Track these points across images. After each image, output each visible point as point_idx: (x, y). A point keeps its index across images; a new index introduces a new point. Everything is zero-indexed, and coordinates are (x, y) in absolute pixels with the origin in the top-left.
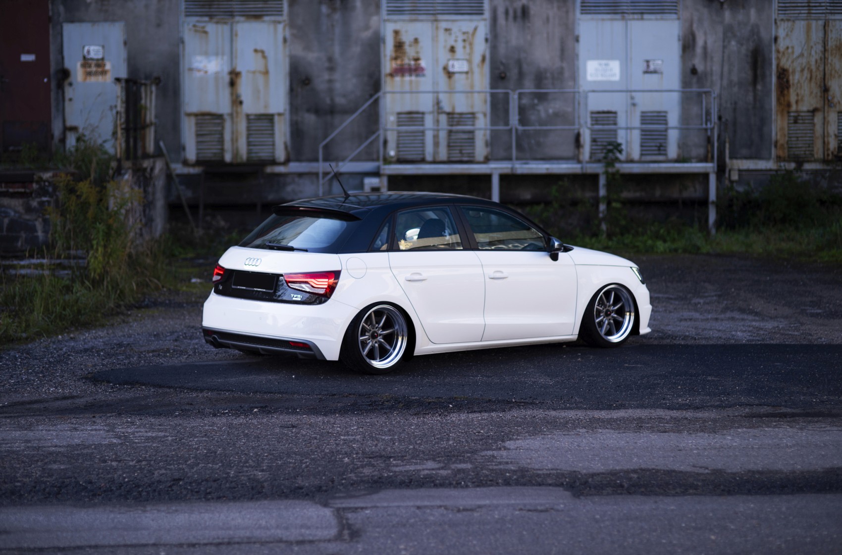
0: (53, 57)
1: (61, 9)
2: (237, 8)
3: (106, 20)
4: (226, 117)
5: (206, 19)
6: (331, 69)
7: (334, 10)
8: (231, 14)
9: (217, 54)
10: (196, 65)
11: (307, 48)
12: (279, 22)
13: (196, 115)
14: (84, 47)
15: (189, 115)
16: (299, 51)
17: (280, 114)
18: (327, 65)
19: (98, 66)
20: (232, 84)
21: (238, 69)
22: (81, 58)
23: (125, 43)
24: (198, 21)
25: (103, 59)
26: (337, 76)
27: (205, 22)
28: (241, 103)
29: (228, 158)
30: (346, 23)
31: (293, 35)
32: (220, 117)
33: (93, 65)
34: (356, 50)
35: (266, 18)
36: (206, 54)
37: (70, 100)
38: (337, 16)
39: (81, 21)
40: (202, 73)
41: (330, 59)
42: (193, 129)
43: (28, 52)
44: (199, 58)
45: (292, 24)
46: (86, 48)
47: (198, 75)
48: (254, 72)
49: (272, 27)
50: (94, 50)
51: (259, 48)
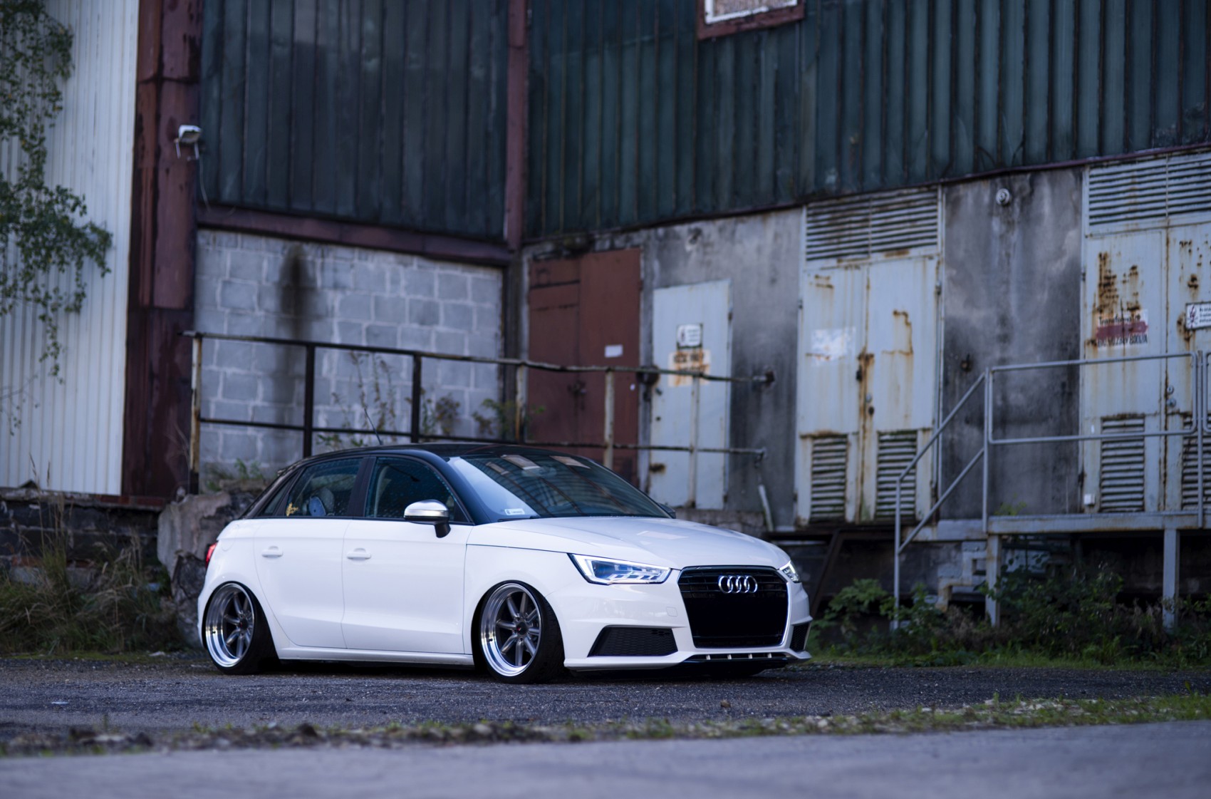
0: (642, 347)
1: (656, 265)
2: (873, 239)
3: (707, 280)
4: (851, 439)
5: (833, 262)
6: (1005, 339)
7: (1010, 224)
8: (865, 250)
9: (843, 325)
10: (817, 346)
11: (971, 302)
12: (931, 258)
13: (814, 437)
14: (678, 327)
15: (804, 437)
16: (956, 307)
17: (925, 430)
18: (998, 331)
19: (696, 358)
20: (860, 376)
21: (869, 351)
22: (675, 347)
23: (730, 317)
24: (823, 269)
25: (700, 346)
26: (1013, 351)
27: (833, 268)
28: (872, 411)
29: (850, 515)
30: (1027, 249)
31: (951, 279)
32: (841, 438)
33: (688, 358)
34: (1043, 297)
35: (913, 252)
36: (829, 326)
37: (658, 419)
38: (1015, 237)
39: (677, 283)
40: (823, 359)
41: (1004, 321)
42: (809, 462)
43: (614, 342)
44: (820, 334)
45: (950, 260)
46: (681, 329)
47: (818, 363)
48: (892, 353)
49: (920, 265)
50: (690, 331)
51: (900, 310)
